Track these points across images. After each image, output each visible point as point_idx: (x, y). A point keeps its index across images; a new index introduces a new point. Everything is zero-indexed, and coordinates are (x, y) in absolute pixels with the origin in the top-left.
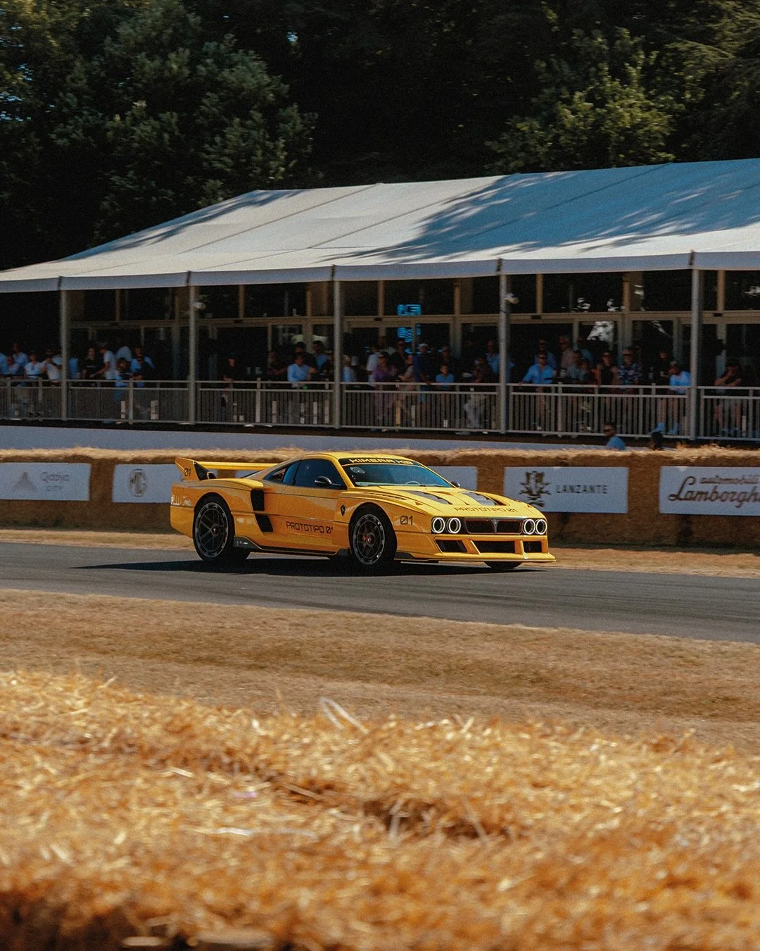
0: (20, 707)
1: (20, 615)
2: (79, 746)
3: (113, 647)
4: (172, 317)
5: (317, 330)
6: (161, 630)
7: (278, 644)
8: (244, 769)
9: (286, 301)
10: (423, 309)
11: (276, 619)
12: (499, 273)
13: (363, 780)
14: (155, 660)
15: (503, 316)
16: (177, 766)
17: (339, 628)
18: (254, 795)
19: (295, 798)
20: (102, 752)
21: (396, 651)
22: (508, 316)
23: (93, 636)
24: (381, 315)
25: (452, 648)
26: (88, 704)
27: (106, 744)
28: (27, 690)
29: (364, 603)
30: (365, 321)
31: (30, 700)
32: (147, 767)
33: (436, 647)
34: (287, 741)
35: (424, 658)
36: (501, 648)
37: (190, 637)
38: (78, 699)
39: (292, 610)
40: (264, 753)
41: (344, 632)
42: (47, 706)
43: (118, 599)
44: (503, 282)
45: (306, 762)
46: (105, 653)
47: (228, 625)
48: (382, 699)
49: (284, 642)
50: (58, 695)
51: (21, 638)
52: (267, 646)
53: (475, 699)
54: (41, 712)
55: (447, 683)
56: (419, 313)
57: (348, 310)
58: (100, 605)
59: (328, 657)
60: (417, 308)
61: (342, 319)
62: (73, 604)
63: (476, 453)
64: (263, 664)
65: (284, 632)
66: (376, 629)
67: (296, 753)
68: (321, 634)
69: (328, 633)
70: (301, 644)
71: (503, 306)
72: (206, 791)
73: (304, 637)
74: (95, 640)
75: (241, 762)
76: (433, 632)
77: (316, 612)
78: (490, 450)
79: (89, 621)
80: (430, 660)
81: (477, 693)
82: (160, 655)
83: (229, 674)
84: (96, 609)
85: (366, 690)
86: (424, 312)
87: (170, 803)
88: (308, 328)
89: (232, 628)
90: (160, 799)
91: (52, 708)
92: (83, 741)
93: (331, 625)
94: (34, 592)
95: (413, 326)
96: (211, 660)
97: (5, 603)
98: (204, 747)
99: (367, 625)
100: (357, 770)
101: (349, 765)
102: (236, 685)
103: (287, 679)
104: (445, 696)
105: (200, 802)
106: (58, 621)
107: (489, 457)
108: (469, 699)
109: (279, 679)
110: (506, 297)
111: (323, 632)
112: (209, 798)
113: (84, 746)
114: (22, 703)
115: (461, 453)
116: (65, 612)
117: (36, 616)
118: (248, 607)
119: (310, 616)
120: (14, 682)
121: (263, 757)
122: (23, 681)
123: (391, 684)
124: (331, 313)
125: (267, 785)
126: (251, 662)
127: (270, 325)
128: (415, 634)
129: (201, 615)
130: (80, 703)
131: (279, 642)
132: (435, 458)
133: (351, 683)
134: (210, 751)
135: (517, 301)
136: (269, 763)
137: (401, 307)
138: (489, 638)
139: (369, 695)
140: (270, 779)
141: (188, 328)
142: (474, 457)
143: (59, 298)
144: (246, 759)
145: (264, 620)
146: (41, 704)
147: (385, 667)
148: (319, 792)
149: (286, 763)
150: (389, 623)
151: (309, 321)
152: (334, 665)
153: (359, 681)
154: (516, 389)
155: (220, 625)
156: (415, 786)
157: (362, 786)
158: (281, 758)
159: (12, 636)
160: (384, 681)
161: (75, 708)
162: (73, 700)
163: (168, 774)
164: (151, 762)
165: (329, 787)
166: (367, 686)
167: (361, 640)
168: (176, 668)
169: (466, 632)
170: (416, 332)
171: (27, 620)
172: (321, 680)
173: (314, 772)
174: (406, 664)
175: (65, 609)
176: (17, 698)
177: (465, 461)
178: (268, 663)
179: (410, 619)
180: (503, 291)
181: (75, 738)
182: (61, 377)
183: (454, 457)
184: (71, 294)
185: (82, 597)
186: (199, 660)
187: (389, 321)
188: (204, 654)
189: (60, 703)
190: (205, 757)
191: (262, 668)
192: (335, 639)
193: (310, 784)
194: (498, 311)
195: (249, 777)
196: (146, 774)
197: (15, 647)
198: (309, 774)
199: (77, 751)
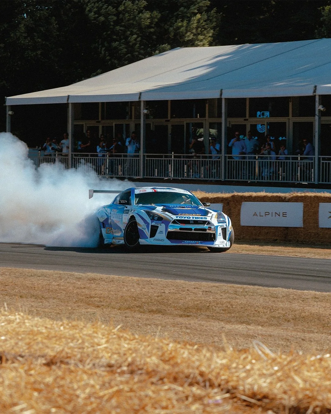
0: (68, 343)
1: (49, 285)
2: (108, 369)
3: (102, 303)
4: (131, 118)
5: (212, 126)
6: (129, 294)
7: (196, 303)
8: (212, 386)
9: (194, 109)
10: (270, 114)
11: (195, 288)
12: (314, 94)
13: (285, 392)
14: (127, 311)
15: (317, 118)
16: (170, 382)
17: (231, 293)
18: (220, 402)
19: (245, 403)
20: (123, 373)
21: (264, 308)
22: (319, 118)
23: (91, 297)
24: (247, 117)
25: (296, 306)
26: (107, 342)
27: (125, 368)
28: (71, 332)
29: (244, 280)
30: (239, 121)
31: (73, 338)
32: (152, 383)
33: (287, 305)
34: (235, 368)
35: (280, 311)
36: (324, 306)
37: (146, 298)
38: (102, 339)
39: (204, 283)
40: (223, 375)
41: (234, 296)
42: (83, 342)
43: (104, 276)
44: (317, 99)
45: (250, 380)
46: (98, 307)
47: (167, 292)
48: (258, 335)
49: (200, 302)
50: (89, 335)
51: (50, 298)
52: (191, 304)
53: (311, 335)
54: (81, 346)
55: (295, 326)
56: (269, 116)
57: (230, 114)
58: (94, 279)
59: (225, 310)
60: (267, 114)
61: (226, 120)
62: (79, 279)
63: (303, 195)
64: (188, 314)
65: (199, 295)
66: (252, 294)
67: (243, 375)
68: (221, 297)
69: (224, 296)
70: (210, 303)
71: (317, 112)
72: (190, 399)
73: (211, 298)
74: (92, 299)
75: (210, 380)
76: (284, 296)
77: (217, 284)
78: (311, 194)
79: (88, 288)
80: (284, 312)
81: (313, 332)
82: (130, 308)
83: (169, 320)
84: (92, 282)
85: (249, 329)
86: (272, 115)
87: (170, 406)
88: (206, 124)
89: (169, 293)
90: (164, 404)
91: (86, 344)
92: (110, 366)
93: (225, 292)
94: (56, 271)
95: (266, 124)
96: (159, 311)
97: (41, 278)
98: (186, 371)
99: (246, 292)
100: (281, 386)
101: (277, 383)
102: (174, 326)
103: (203, 323)
104: (294, 333)
105: (187, 407)
106: (71, 288)
107: (311, 197)
108: (307, 335)
109: (199, 322)
110: (319, 107)
111: (221, 296)
112: (192, 403)
113: (112, 369)
114: (69, 341)
115: (294, 195)
116: (75, 283)
117: (58, 285)
118: (178, 281)
119: (214, 286)
120: (62, 328)
121: (223, 377)
122: (67, 327)
123: (262, 326)
124: (220, 116)
125: (227, 395)
126: (182, 313)
127: (185, 122)
128: (274, 298)
129: (152, 286)
130: (104, 341)
131: (197, 301)
132: (280, 197)
133: (239, 326)
134: (190, 373)
135: (325, 110)
136: (227, 382)
137: (259, 113)
138: (317, 300)
139: (251, 333)
140: (228, 391)
141: (140, 124)
142: (302, 197)
143: (68, 107)
144: (213, 379)
145: (187, 288)
146: (80, 341)
147: (259, 316)
148: (259, 400)
149: (238, 381)
150: (259, 291)
151: (207, 120)
152: (229, 315)
153: (245, 324)
154: (324, 159)
155: (163, 291)
156: (320, 398)
157: (285, 397)
158: (235, 378)
159: (46, 297)
160: (259, 325)
161: (100, 344)
162: (99, 339)
163: (166, 387)
164: (154, 380)
165: (265, 397)
166: (249, 327)
167: (243, 301)
168: (139, 316)
169: (304, 297)
170: (267, 127)
171: (53, 287)
172: (222, 323)
173: (256, 387)
174: (270, 315)
175: (74, 281)
176: (65, 337)
177: (296, 199)
178: (191, 314)
179: (271, 288)
180: (317, 104)
181: (105, 364)
182: (69, 152)
183: (289, 197)
184: (75, 105)
185: (84, 275)
186: (151, 311)
187: (253, 121)
188: (154, 308)
189: (92, 341)
190: (187, 377)
191: (188, 316)
192: (229, 300)
193: (253, 395)
194: (314, 115)
195: (216, 390)
196: (153, 388)
197: (47, 303)
198: (253, 389)
199: (108, 372)
